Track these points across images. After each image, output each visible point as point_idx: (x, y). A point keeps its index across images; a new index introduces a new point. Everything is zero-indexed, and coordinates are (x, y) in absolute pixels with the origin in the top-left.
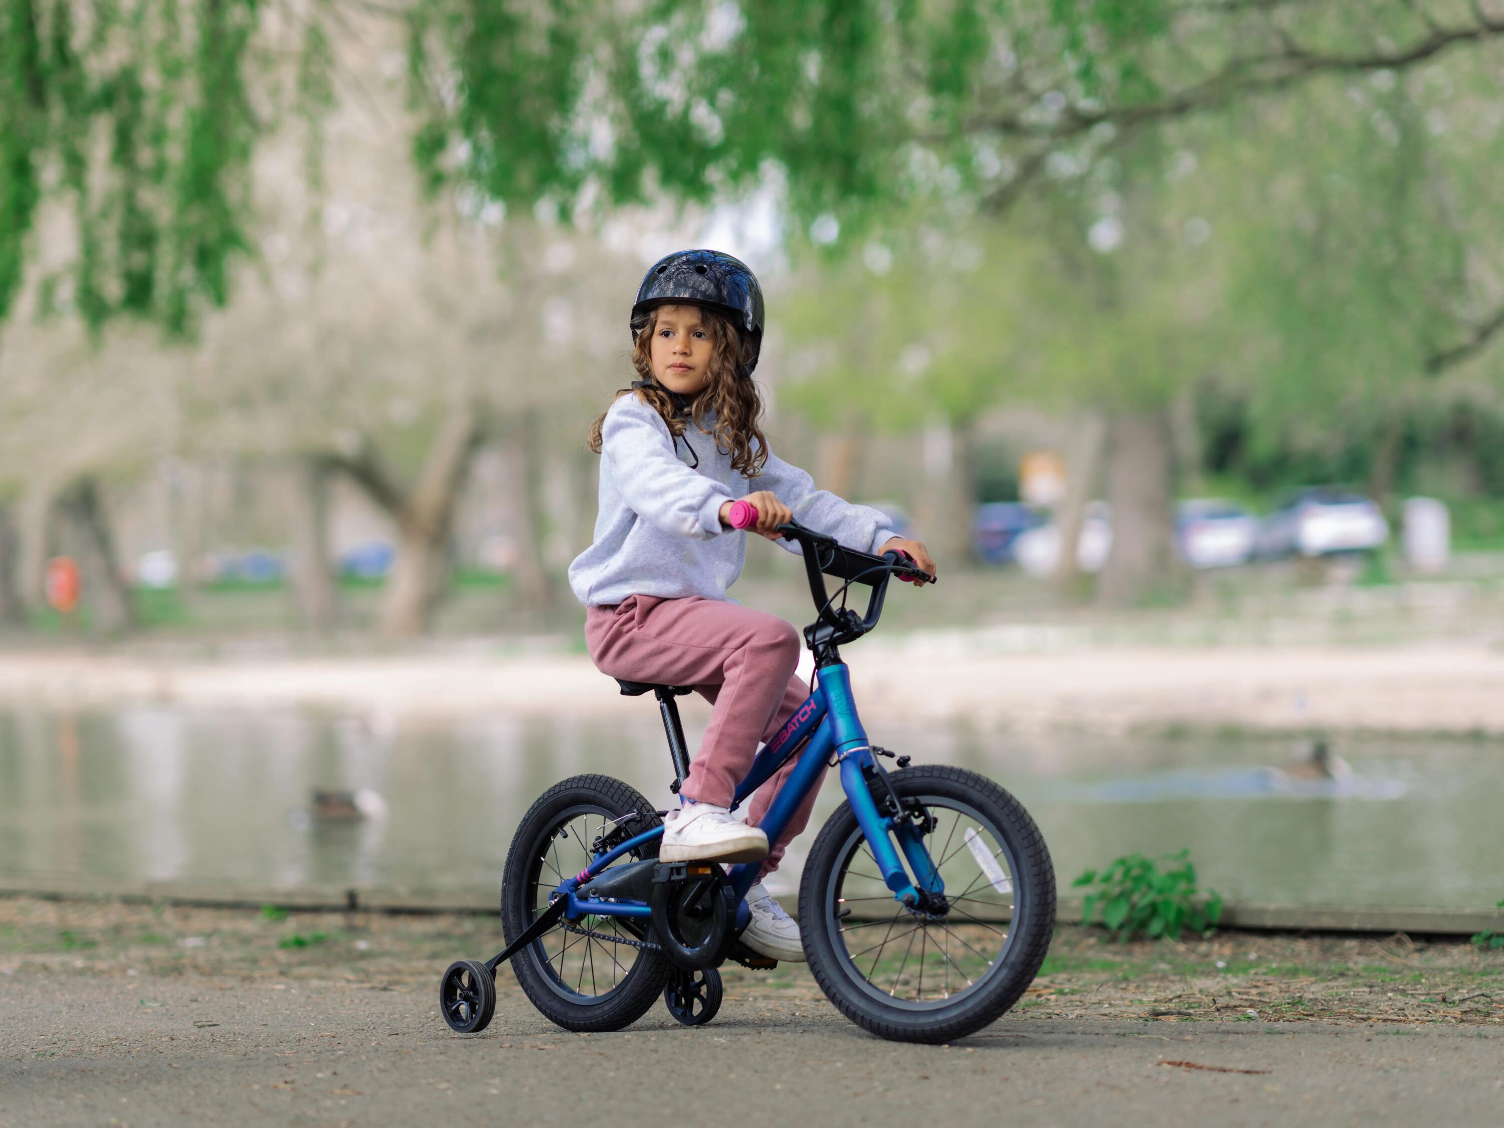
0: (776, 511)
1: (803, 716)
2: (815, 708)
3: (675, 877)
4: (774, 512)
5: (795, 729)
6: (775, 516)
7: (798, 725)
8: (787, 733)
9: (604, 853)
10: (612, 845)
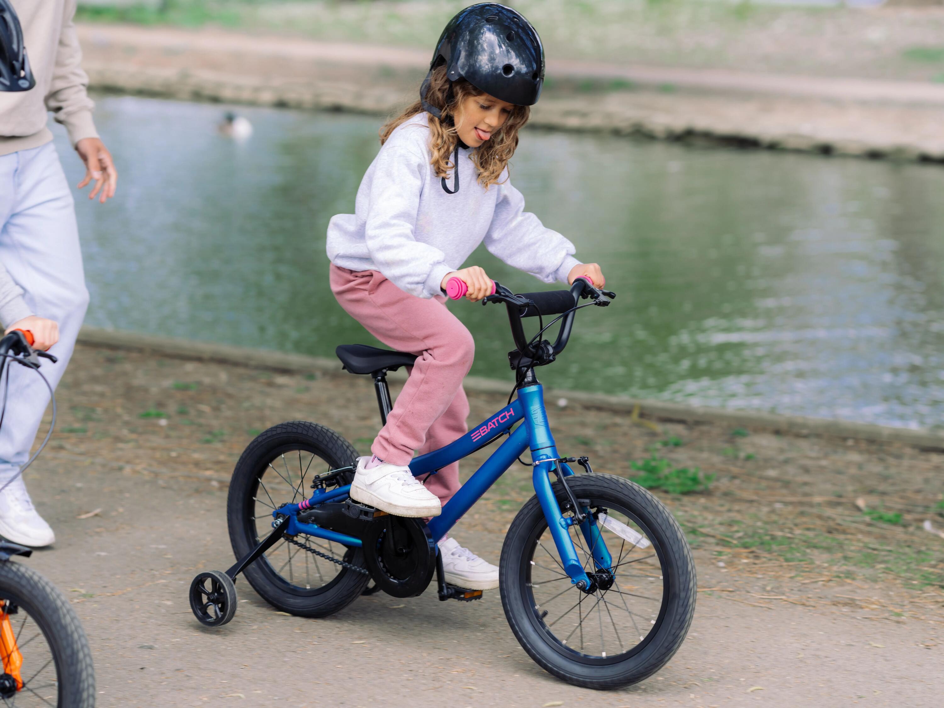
0: (481, 286)
1: (502, 419)
2: (513, 414)
3: (363, 517)
4: (479, 287)
5: (495, 427)
6: (480, 290)
7: (497, 425)
8: (487, 428)
9: (323, 491)
10: (329, 485)
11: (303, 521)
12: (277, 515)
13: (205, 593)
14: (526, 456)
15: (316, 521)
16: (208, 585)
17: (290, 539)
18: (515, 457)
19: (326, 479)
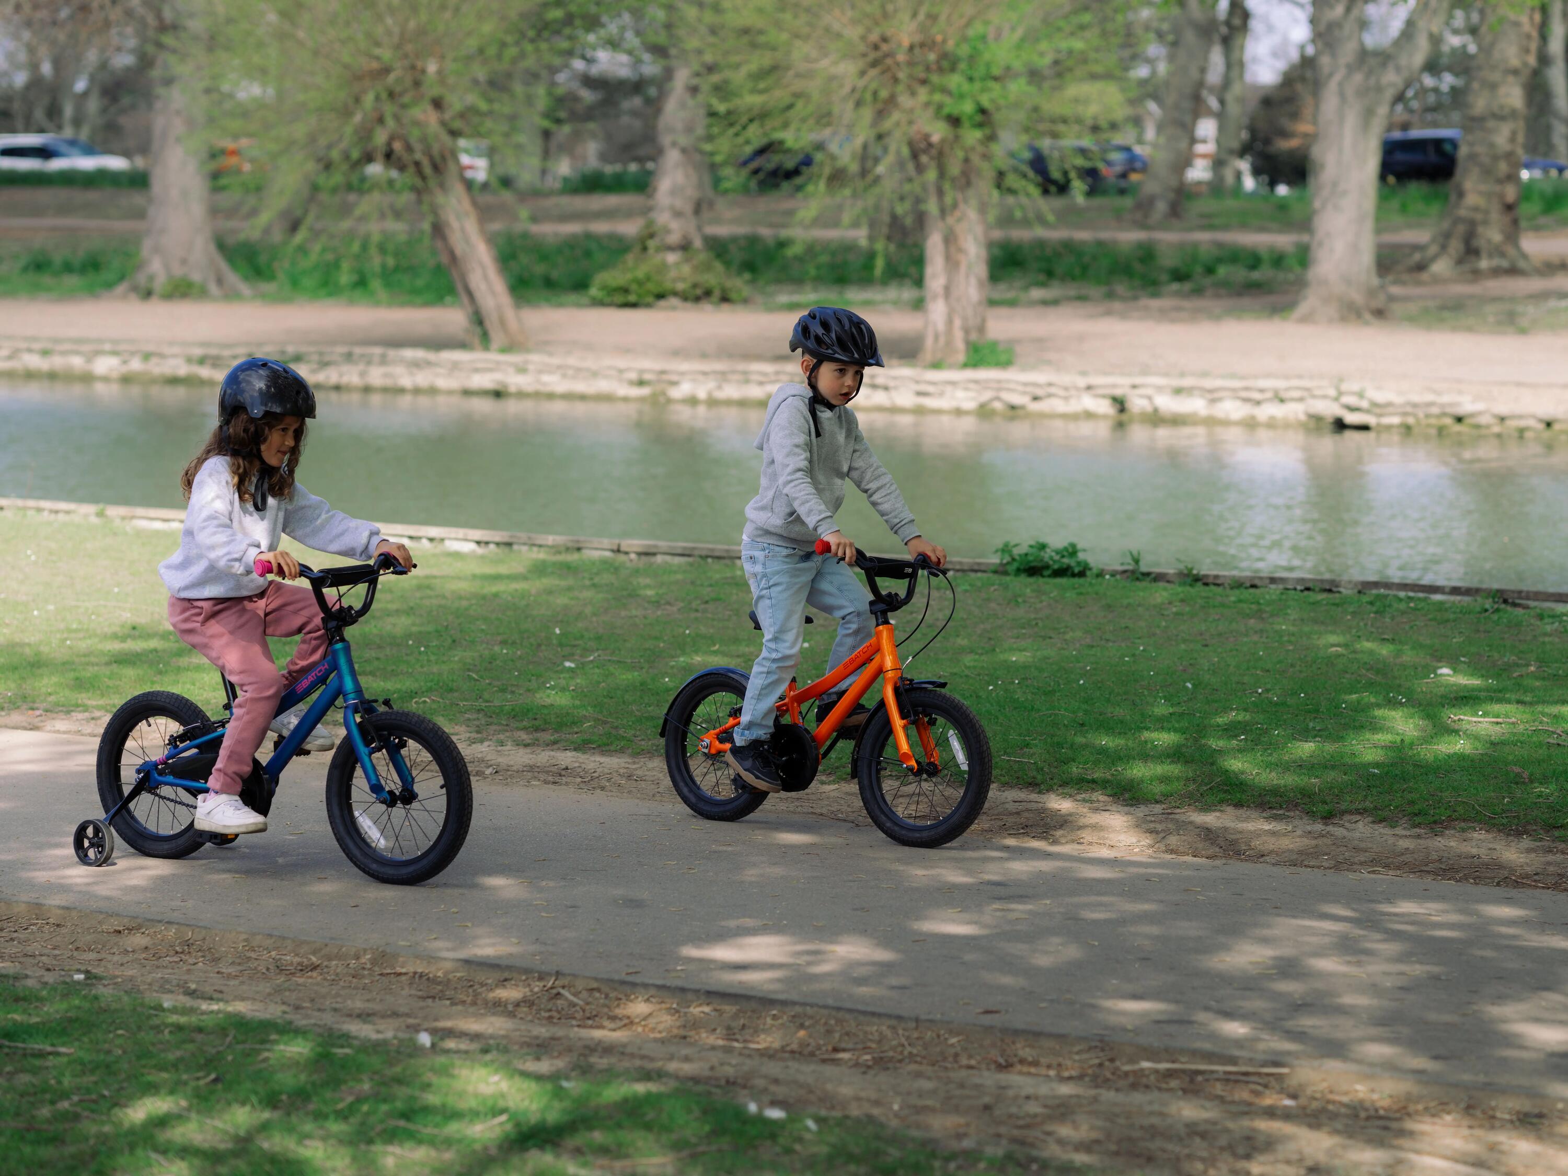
1: (318, 673)
2: (329, 665)
7: (314, 679)
8: (307, 682)
9: (176, 747)
10: (182, 742)
11: (161, 773)
12: (138, 771)
13: (88, 838)
14: (339, 702)
15: (171, 773)
16: (90, 831)
17: (152, 790)
18: (331, 703)
19: (178, 737)
